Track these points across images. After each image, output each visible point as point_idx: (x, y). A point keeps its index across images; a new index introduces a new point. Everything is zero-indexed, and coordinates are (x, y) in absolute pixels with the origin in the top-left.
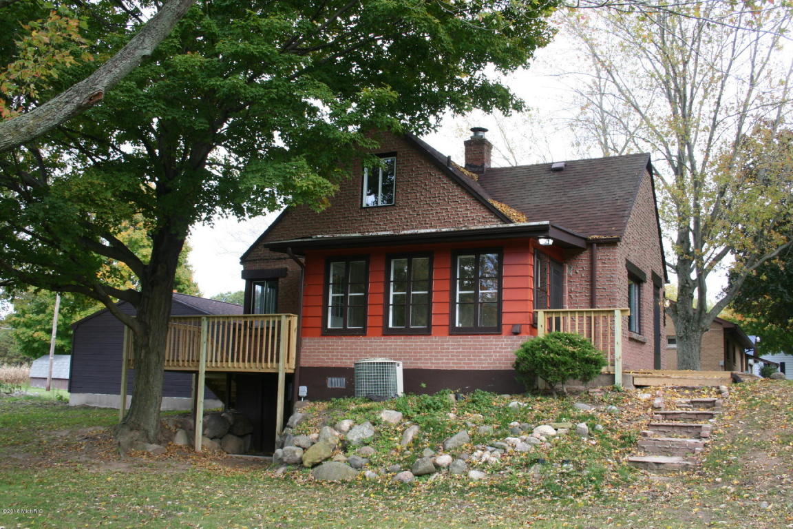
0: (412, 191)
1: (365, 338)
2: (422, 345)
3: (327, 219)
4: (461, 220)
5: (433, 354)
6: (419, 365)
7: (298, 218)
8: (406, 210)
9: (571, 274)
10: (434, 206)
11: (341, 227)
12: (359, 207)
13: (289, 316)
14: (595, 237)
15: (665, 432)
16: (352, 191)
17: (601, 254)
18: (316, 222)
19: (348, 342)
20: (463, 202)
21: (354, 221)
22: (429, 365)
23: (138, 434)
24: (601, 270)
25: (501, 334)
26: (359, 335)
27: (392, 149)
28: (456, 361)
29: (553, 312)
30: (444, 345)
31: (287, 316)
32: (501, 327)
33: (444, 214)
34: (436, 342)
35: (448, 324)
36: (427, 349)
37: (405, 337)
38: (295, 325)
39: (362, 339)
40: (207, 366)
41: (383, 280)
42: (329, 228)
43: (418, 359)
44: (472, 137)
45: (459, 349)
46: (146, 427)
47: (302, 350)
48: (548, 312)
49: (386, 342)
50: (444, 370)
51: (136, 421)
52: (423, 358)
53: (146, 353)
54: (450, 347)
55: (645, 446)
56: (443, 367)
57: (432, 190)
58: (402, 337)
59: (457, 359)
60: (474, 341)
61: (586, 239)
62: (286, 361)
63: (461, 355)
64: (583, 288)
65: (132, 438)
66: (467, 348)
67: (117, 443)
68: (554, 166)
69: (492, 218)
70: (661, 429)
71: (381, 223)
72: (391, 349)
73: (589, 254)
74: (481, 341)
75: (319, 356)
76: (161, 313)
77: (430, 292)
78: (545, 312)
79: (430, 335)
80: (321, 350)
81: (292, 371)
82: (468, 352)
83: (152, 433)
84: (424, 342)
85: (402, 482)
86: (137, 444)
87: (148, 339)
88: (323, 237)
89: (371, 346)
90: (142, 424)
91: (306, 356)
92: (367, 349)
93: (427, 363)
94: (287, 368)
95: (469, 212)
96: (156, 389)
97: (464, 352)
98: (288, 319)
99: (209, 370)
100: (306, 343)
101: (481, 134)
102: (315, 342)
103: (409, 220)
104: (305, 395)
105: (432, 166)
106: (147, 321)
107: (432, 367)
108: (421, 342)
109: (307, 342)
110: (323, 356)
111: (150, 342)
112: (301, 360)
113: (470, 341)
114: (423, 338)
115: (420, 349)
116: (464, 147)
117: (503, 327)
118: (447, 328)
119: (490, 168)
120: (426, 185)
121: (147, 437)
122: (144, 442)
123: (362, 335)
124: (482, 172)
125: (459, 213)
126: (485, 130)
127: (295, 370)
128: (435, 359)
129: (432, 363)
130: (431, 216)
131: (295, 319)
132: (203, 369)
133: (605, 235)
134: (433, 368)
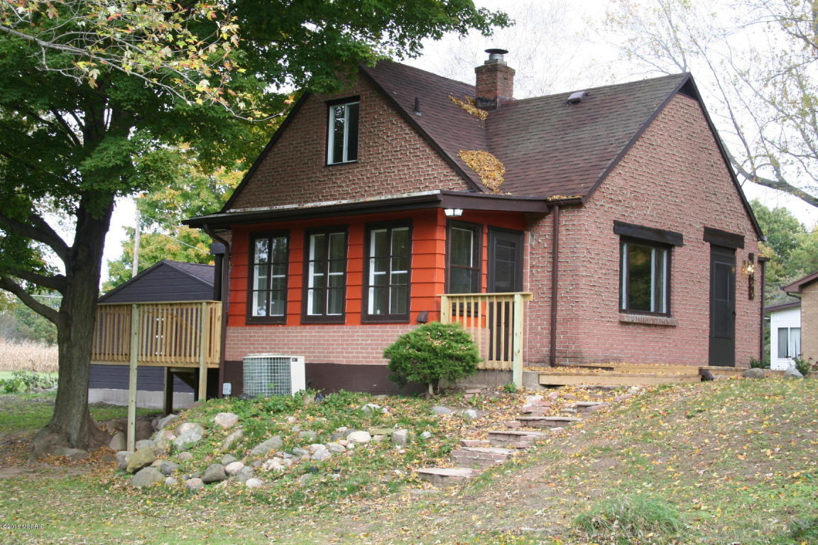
0: (375, 145)
1: (284, 327)
2: (334, 336)
3: (292, 180)
4: (422, 178)
5: (345, 346)
6: (331, 359)
7: (263, 179)
8: (368, 168)
9: (533, 243)
10: (396, 161)
11: (305, 190)
12: (324, 164)
13: (211, 303)
14: (556, 197)
15: (501, 441)
16: (315, 146)
17: (566, 218)
18: (281, 185)
19: (267, 333)
20: (425, 157)
21: (318, 182)
22: (341, 359)
23: (56, 437)
24: (564, 238)
25: (408, 323)
26: (278, 324)
27: (355, 94)
28: (365, 355)
29: (456, 297)
30: (353, 336)
31: (207, 303)
32: (409, 314)
33: (406, 172)
34: (348, 332)
35: (360, 311)
36: (338, 340)
37: (320, 326)
38: (219, 313)
39: (281, 328)
40: (138, 361)
41: (302, 260)
42: (293, 191)
43: (331, 353)
44: (486, 62)
45: (367, 340)
46: (69, 430)
47: (227, 342)
48: (452, 297)
49: (302, 332)
50: (354, 365)
51: (57, 424)
52: (335, 351)
53: (68, 347)
54: (360, 338)
55: (457, 457)
56: (353, 362)
57: (394, 142)
58: (317, 327)
59: (366, 353)
60: (383, 332)
61: (546, 201)
62: (208, 355)
63: (370, 347)
64: (546, 261)
65: (50, 441)
66: (375, 340)
67: (31, 447)
68: (572, 97)
69: (453, 176)
70: (499, 438)
71: (344, 185)
72: (306, 340)
73: (552, 220)
74: (388, 332)
75: (242, 348)
76: (84, 302)
77: (345, 273)
78: (448, 297)
79: (343, 324)
80: (244, 342)
81: (217, 366)
82: (376, 344)
83: (75, 436)
84: (335, 332)
85: (188, 488)
86: (55, 448)
87: (70, 330)
88: (235, 212)
89: (289, 336)
90: (64, 427)
91: (230, 348)
92: (284, 340)
93: (339, 357)
94: (209, 363)
95: (430, 169)
96: (78, 387)
97: (372, 344)
98: (210, 307)
99: (141, 364)
100: (231, 333)
101: (497, 56)
102: (238, 333)
103: (371, 181)
104: (229, 393)
105: (394, 113)
106: (69, 312)
107: (343, 361)
108: (333, 332)
109: (231, 331)
110: (245, 348)
111: (72, 335)
112: (227, 353)
113: (378, 332)
114: (336, 328)
115: (333, 340)
116: (475, 75)
117: (411, 314)
118: (359, 316)
119: (510, 100)
120: (388, 137)
121: (69, 441)
122: (64, 446)
123: (281, 324)
124: (494, 108)
125: (420, 170)
126: (503, 52)
127: (220, 364)
128: (346, 353)
129: (344, 357)
130: (392, 174)
131: (219, 306)
132: (134, 364)
133: (567, 195)
134: (345, 363)
